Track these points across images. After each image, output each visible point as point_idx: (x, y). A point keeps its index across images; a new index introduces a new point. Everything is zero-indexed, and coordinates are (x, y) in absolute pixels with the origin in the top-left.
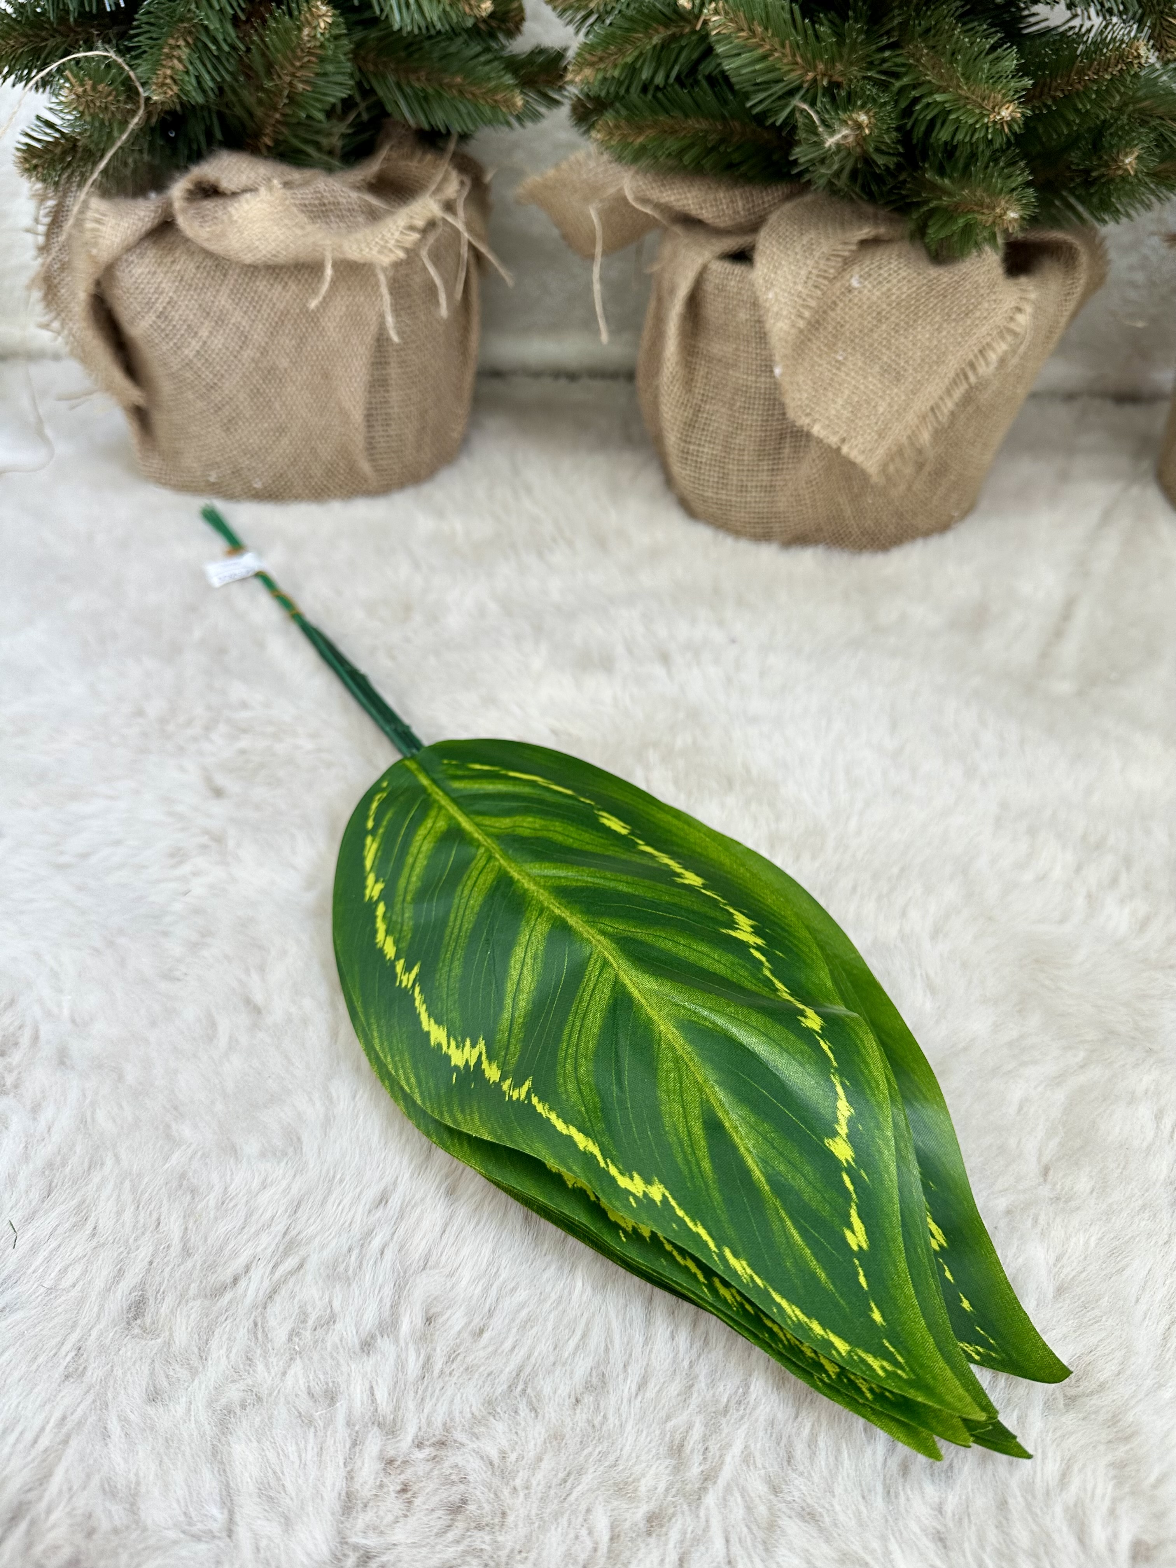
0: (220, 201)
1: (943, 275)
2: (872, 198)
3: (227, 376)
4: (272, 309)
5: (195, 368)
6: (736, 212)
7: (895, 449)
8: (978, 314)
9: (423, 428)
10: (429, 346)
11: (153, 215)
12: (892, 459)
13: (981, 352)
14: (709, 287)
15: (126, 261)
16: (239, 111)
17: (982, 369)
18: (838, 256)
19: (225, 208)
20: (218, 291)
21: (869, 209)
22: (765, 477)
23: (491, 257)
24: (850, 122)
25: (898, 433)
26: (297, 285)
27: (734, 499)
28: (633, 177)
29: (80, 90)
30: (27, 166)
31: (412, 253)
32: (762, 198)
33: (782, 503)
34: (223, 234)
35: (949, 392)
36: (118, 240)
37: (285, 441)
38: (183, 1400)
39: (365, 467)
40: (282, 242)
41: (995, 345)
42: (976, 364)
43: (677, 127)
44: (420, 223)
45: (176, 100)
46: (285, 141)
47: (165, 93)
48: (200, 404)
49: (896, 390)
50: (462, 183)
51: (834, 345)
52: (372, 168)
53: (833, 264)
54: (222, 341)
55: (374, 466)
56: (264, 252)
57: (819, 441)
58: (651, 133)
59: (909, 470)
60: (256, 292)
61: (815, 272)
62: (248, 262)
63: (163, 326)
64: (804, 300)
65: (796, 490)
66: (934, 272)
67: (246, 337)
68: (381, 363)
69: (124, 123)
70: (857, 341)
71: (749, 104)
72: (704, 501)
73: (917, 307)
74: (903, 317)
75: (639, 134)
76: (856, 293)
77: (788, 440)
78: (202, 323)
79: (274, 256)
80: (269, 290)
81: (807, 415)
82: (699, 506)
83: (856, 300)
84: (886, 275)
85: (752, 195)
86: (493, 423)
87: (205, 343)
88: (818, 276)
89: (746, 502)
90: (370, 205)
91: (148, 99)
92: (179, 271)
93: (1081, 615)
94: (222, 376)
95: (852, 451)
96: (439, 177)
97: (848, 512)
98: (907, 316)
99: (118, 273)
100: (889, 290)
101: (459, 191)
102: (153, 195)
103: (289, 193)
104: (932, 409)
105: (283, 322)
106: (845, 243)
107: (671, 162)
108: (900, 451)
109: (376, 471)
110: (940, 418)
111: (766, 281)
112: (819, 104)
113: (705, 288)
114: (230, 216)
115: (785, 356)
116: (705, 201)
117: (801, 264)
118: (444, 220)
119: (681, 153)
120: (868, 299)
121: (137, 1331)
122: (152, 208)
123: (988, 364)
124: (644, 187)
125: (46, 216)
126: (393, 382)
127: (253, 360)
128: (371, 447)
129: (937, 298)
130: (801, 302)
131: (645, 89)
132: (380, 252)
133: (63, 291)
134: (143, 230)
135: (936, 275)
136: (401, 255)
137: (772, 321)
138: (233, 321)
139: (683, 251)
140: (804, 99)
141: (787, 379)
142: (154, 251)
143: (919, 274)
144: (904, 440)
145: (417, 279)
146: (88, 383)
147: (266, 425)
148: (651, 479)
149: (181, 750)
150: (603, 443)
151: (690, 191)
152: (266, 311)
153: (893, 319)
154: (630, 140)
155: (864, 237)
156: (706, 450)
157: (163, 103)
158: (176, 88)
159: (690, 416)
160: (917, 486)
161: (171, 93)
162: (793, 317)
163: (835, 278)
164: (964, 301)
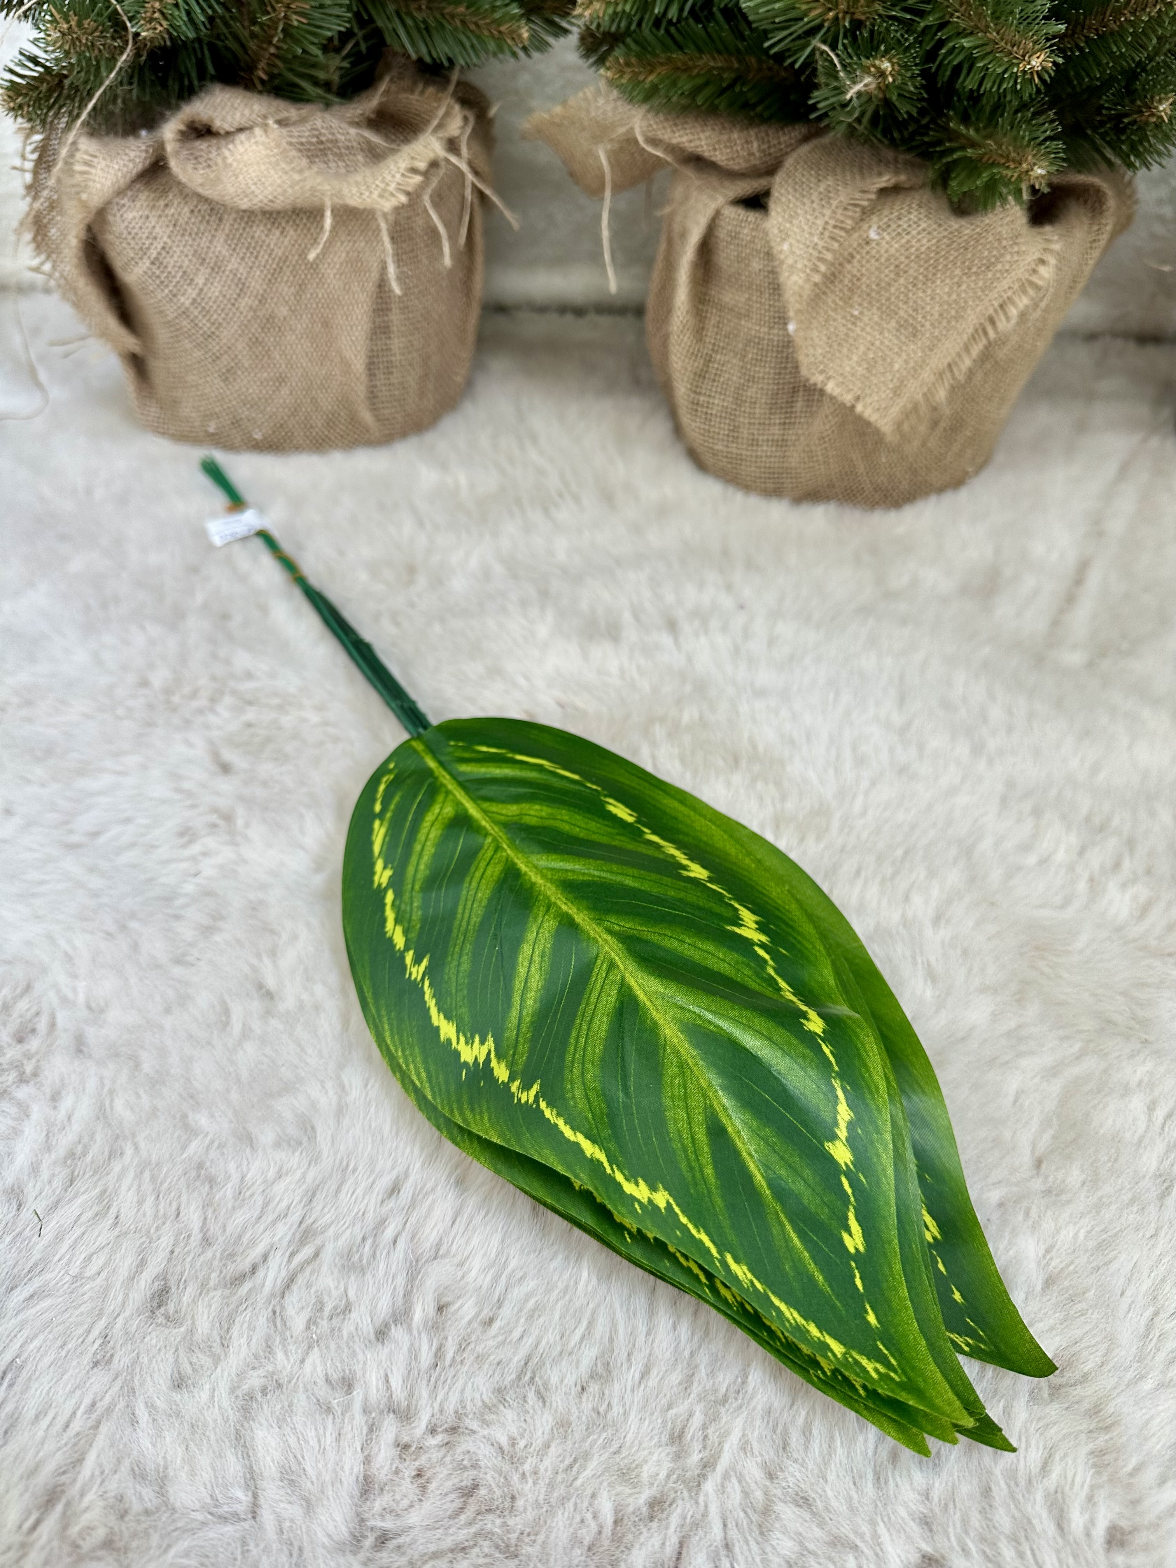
0: (214, 141)
1: (966, 227)
2: (893, 144)
3: (224, 325)
4: (270, 255)
5: (192, 317)
6: (751, 154)
7: (910, 406)
8: (999, 267)
9: (426, 375)
10: (432, 290)
11: (144, 155)
12: (907, 416)
13: (1001, 306)
14: (722, 234)
15: (117, 204)
16: (231, 43)
17: (1002, 325)
18: (855, 205)
19: (219, 148)
20: (213, 236)
21: (889, 154)
22: (776, 431)
23: (495, 199)
24: (872, 69)
25: (914, 390)
26: (296, 230)
27: (744, 452)
28: (645, 116)
29: (65, 26)
30: (12, 105)
31: (414, 197)
32: (779, 138)
33: (794, 458)
34: (218, 179)
35: (967, 349)
36: (109, 183)
37: (285, 391)
38: (207, 1387)
39: (367, 417)
40: (279, 186)
41: (1016, 299)
42: (996, 319)
43: (690, 63)
44: (422, 165)
45: (166, 36)
46: (280, 75)
47: (155, 29)
48: (198, 354)
49: (912, 347)
50: (466, 119)
51: (850, 298)
52: (371, 102)
53: (850, 213)
54: (219, 288)
55: (376, 416)
56: (260, 197)
57: (832, 398)
58: (663, 70)
59: (923, 428)
60: (253, 237)
61: (832, 222)
62: (244, 207)
63: (158, 272)
64: (820, 252)
65: (808, 445)
66: (955, 224)
67: (244, 284)
68: (382, 310)
69: (113, 60)
70: (873, 294)
71: (766, 44)
72: (714, 454)
73: (937, 260)
74: (922, 270)
75: (651, 72)
76: (873, 244)
77: (801, 394)
78: (198, 269)
79: (271, 201)
80: (267, 235)
81: (821, 372)
82: (708, 458)
83: (873, 252)
84: (905, 226)
85: (768, 135)
86: (499, 365)
87: (201, 290)
88: (835, 227)
89: (757, 457)
90: (369, 142)
91: (137, 35)
92: (173, 215)
93: (1094, 579)
94: (220, 324)
95: (866, 410)
96: (441, 112)
97: (861, 468)
98: (927, 269)
99: (110, 218)
100: (908, 242)
101: (463, 128)
102: (143, 133)
103: (284, 131)
104: (949, 365)
105: (281, 268)
106: (864, 192)
107: (683, 101)
108: (915, 408)
109: (379, 420)
110: (957, 373)
111: (781, 231)
112: (840, 47)
113: (716, 233)
114: (225, 158)
115: (799, 311)
116: (719, 142)
117: (817, 213)
118: (447, 161)
119: (695, 92)
120: (887, 251)
121: (161, 1320)
122: (143, 148)
123: (1008, 319)
124: (655, 127)
125: (33, 152)
126: (395, 329)
127: (251, 307)
128: (372, 395)
129: (957, 250)
130: (815, 254)
131: (657, 23)
132: (381, 196)
133: (53, 231)
134: (134, 172)
135: (957, 226)
136: (403, 199)
137: (786, 274)
138: (229, 268)
139: (695, 193)
140: (824, 42)
141: (801, 334)
142: (146, 193)
143: (940, 225)
144: (919, 397)
145: (420, 222)
146: (82, 329)
147: (265, 375)
148: (660, 428)
149: (187, 723)
150: (610, 387)
151: (703, 131)
152: (263, 258)
153: (911, 272)
154: (641, 78)
155: (883, 185)
156: (716, 402)
157: (152, 40)
158: (165, 24)
159: (701, 366)
160: (932, 443)
161: (160, 28)
162: (808, 271)
163: (853, 229)
164: (986, 253)
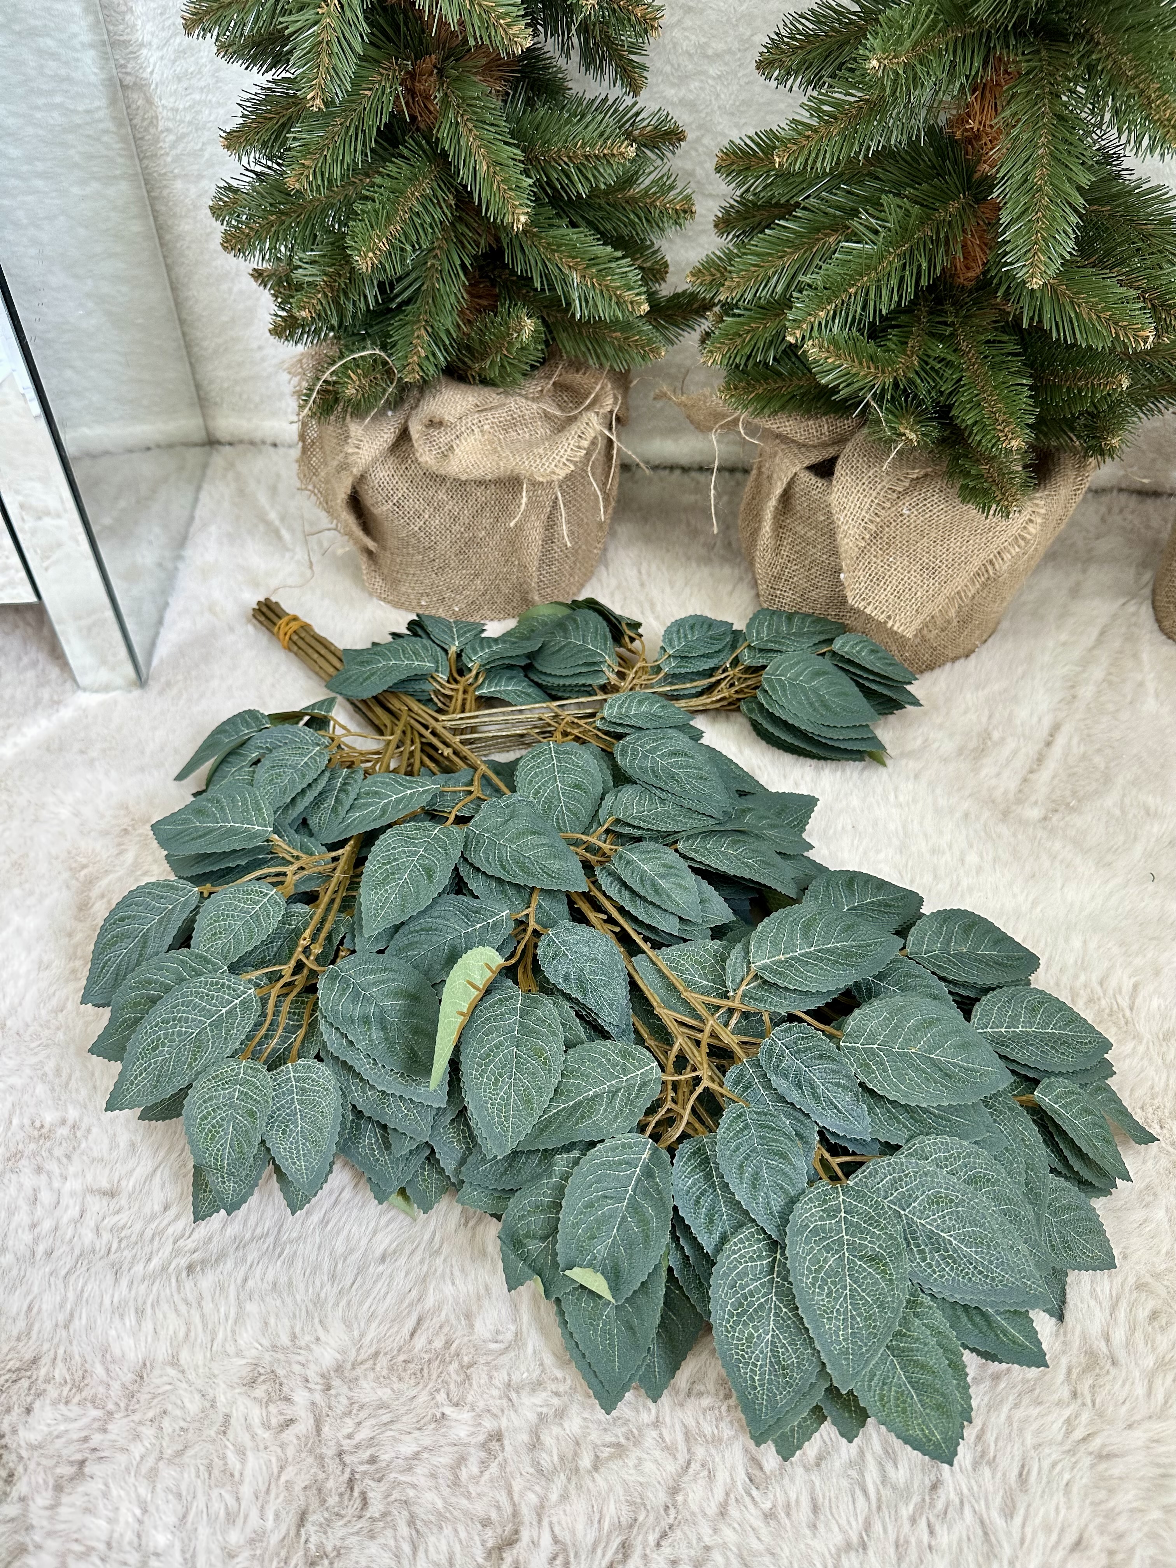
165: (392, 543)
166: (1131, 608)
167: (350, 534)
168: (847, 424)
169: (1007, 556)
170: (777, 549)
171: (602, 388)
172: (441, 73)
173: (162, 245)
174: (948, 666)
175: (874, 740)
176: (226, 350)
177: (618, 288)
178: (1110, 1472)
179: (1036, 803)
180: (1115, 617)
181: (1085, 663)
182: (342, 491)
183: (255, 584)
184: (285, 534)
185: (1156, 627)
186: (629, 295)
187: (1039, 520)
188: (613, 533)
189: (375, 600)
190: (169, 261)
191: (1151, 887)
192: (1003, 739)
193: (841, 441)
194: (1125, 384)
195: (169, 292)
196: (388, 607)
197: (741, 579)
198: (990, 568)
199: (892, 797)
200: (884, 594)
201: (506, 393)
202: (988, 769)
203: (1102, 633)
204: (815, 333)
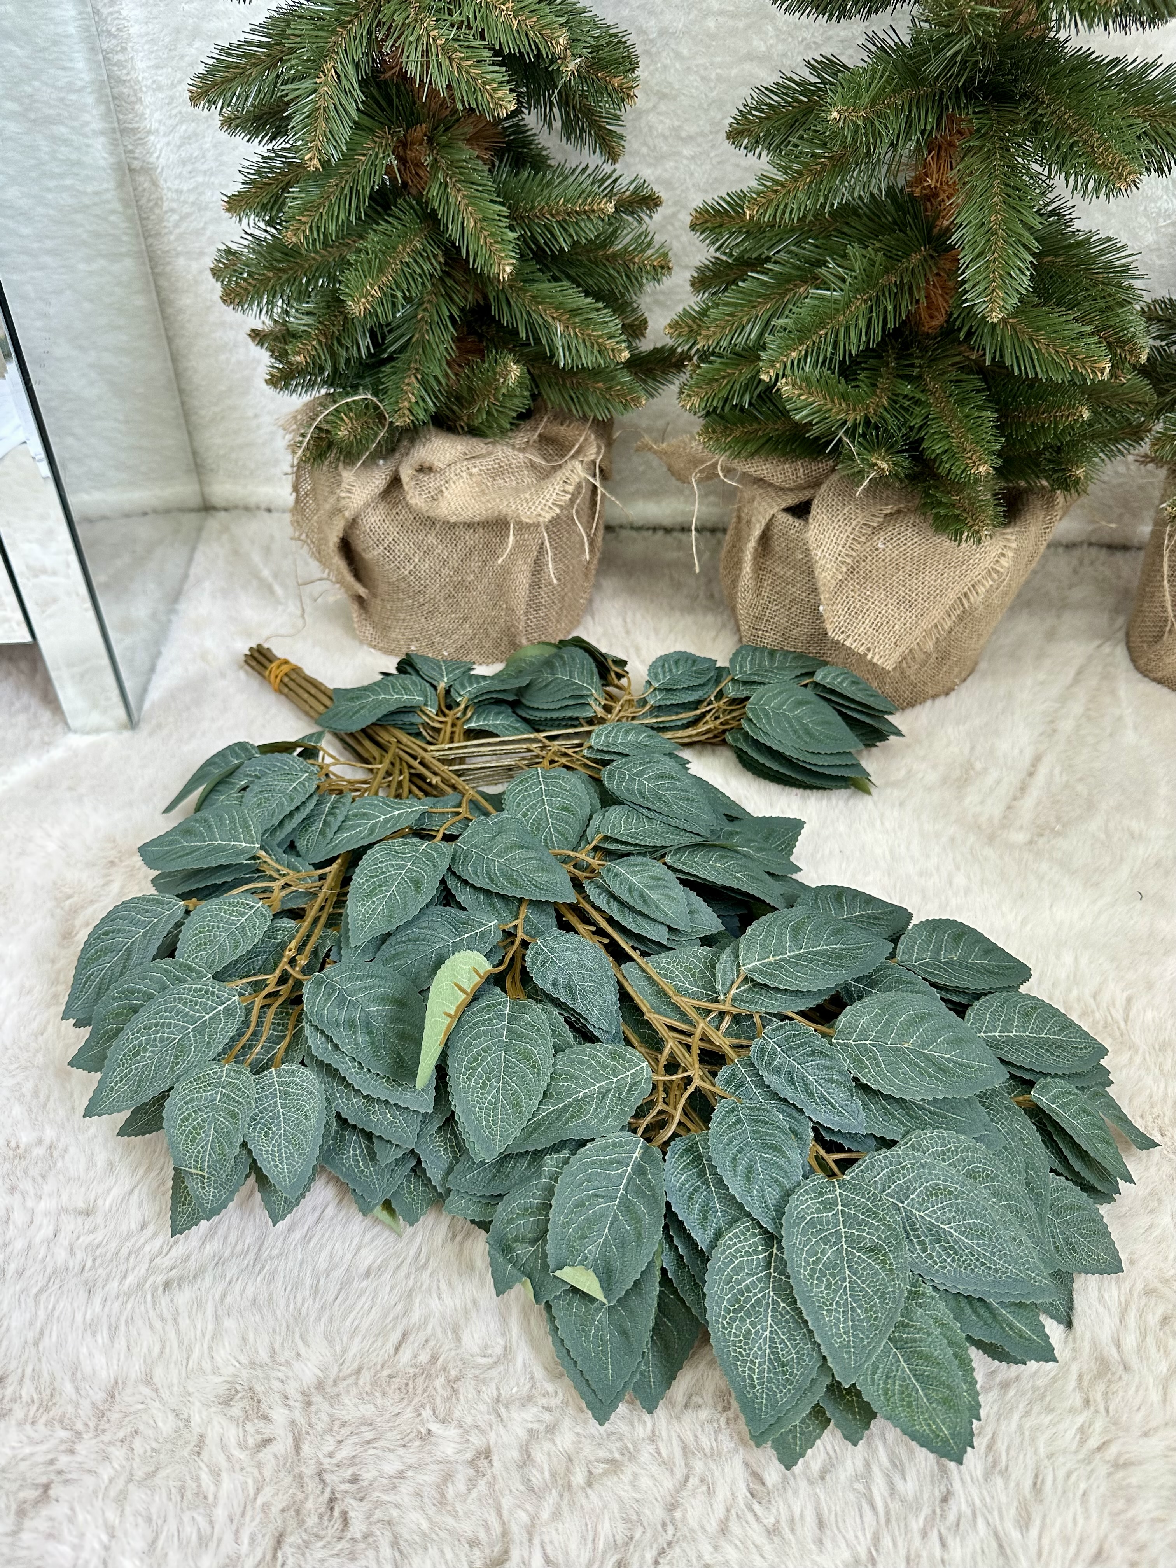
0: (434, 477)
1: (946, 542)
4: (465, 544)
5: (407, 581)
6: (798, 477)
7: (907, 652)
8: (971, 561)
9: (563, 606)
11: (384, 482)
12: (905, 658)
13: (973, 586)
14: (776, 530)
15: (366, 512)
17: (974, 599)
18: (868, 525)
19: (436, 481)
20: (427, 535)
25: (910, 642)
28: (724, 455)
31: (565, 510)
32: (817, 467)
35: (948, 614)
36: (364, 499)
37: (465, 624)
40: (477, 510)
41: (984, 581)
42: (969, 594)
44: (570, 486)
45: (412, 425)
47: (405, 421)
48: (408, 601)
50: (599, 448)
51: (864, 584)
52: (534, 434)
53: (865, 531)
54: (429, 563)
56: (464, 515)
57: (851, 649)
58: (738, 433)
61: (851, 536)
62: (452, 521)
63: (387, 554)
64: (843, 557)
67: (445, 561)
68: (537, 571)
69: (377, 435)
70: (881, 580)
73: (926, 560)
74: (915, 566)
76: (881, 551)
79: (471, 517)
81: (842, 632)
83: (881, 555)
84: (903, 539)
85: (810, 464)
87: (417, 564)
88: (854, 540)
90: (532, 463)
91: (391, 422)
93: (1043, 771)
95: (875, 657)
96: (582, 439)
99: (359, 521)
100: (905, 549)
101: (598, 453)
104: (936, 626)
105: (472, 551)
106: (875, 517)
108: (910, 653)
110: (941, 630)
113: (772, 529)
115: (828, 597)
116: (776, 470)
117: (841, 529)
118: (587, 481)
120: (890, 555)
122: (384, 472)
123: (978, 595)
124: (731, 461)
127: (449, 574)
130: (841, 559)
132: (543, 510)
134: (379, 490)
135: (937, 541)
136: (558, 511)
137: (819, 570)
138: (436, 551)
139: (759, 498)
141: (828, 613)
142: (385, 505)
143: (927, 540)
144: (914, 647)
146: (324, 576)
151: (765, 464)
152: (460, 545)
153: (908, 567)
155: (888, 511)
157: (402, 427)
158: (412, 418)
160: (928, 668)
161: (408, 420)
162: (834, 570)
163: (866, 541)
164: (961, 554)
165: (383, 588)
166: (1107, 649)
167: (341, 582)
168: (823, 466)
169: (981, 590)
170: (758, 591)
171: (586, 440)
172: (430, 140)
173: (164, 318)
174: (929, 703)
175: (858, 766)
176: (223, 418)
177: (600, 337)
178: (1128, 1481)
179: (1021, 827)
180: (1090, 658)
181: (1063, 699)
182: (334, 537)
183: (249, 635)
184: (279, 590)
185: (1131, 666)
186: (610, 343)
187: (1011, 554)
188: (597, 586)
189: (365, 647)
190: (170, 333)
191: (1139, 905)
192: (985, 770)
193: (816, 484)
194: (1086, 414)
195: (170, 364)
196: (377, 654)
197: (724, 626)
198: (965, 601)
199: (878, 823)
200: (863, 627)
201: (493, 443)
202: (972, 798)
203: (1079, 673)
204: (788, 372)
